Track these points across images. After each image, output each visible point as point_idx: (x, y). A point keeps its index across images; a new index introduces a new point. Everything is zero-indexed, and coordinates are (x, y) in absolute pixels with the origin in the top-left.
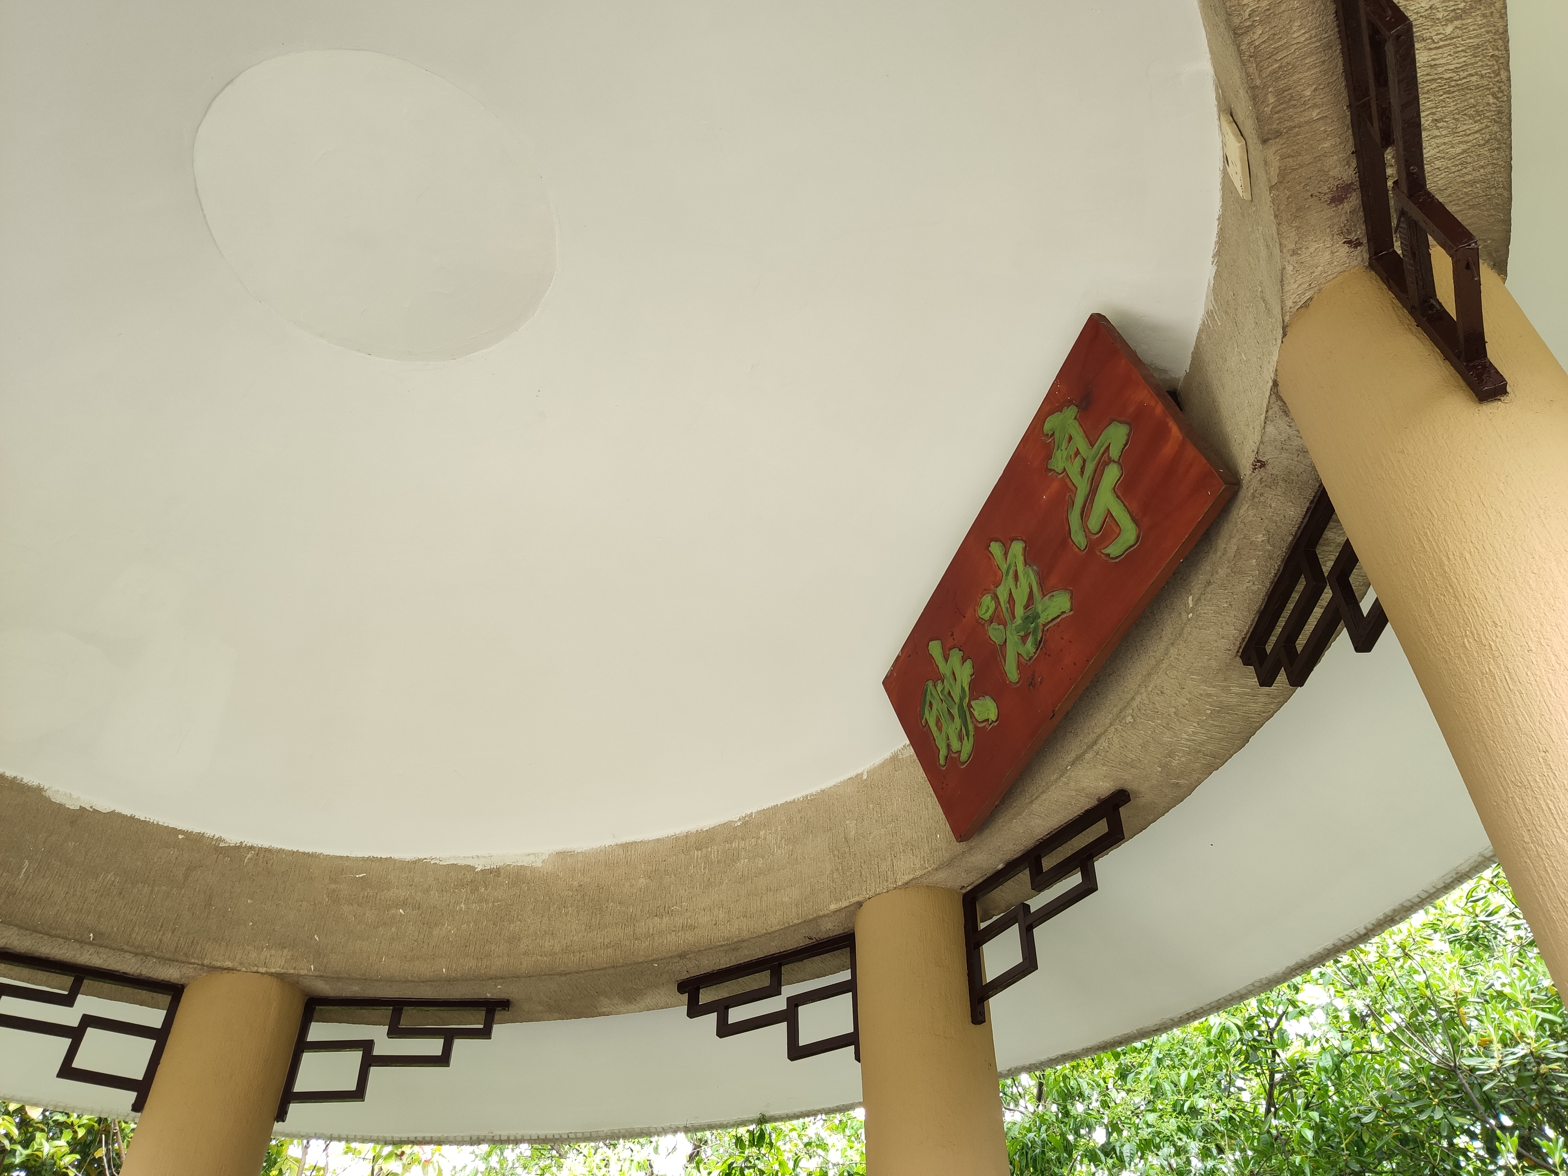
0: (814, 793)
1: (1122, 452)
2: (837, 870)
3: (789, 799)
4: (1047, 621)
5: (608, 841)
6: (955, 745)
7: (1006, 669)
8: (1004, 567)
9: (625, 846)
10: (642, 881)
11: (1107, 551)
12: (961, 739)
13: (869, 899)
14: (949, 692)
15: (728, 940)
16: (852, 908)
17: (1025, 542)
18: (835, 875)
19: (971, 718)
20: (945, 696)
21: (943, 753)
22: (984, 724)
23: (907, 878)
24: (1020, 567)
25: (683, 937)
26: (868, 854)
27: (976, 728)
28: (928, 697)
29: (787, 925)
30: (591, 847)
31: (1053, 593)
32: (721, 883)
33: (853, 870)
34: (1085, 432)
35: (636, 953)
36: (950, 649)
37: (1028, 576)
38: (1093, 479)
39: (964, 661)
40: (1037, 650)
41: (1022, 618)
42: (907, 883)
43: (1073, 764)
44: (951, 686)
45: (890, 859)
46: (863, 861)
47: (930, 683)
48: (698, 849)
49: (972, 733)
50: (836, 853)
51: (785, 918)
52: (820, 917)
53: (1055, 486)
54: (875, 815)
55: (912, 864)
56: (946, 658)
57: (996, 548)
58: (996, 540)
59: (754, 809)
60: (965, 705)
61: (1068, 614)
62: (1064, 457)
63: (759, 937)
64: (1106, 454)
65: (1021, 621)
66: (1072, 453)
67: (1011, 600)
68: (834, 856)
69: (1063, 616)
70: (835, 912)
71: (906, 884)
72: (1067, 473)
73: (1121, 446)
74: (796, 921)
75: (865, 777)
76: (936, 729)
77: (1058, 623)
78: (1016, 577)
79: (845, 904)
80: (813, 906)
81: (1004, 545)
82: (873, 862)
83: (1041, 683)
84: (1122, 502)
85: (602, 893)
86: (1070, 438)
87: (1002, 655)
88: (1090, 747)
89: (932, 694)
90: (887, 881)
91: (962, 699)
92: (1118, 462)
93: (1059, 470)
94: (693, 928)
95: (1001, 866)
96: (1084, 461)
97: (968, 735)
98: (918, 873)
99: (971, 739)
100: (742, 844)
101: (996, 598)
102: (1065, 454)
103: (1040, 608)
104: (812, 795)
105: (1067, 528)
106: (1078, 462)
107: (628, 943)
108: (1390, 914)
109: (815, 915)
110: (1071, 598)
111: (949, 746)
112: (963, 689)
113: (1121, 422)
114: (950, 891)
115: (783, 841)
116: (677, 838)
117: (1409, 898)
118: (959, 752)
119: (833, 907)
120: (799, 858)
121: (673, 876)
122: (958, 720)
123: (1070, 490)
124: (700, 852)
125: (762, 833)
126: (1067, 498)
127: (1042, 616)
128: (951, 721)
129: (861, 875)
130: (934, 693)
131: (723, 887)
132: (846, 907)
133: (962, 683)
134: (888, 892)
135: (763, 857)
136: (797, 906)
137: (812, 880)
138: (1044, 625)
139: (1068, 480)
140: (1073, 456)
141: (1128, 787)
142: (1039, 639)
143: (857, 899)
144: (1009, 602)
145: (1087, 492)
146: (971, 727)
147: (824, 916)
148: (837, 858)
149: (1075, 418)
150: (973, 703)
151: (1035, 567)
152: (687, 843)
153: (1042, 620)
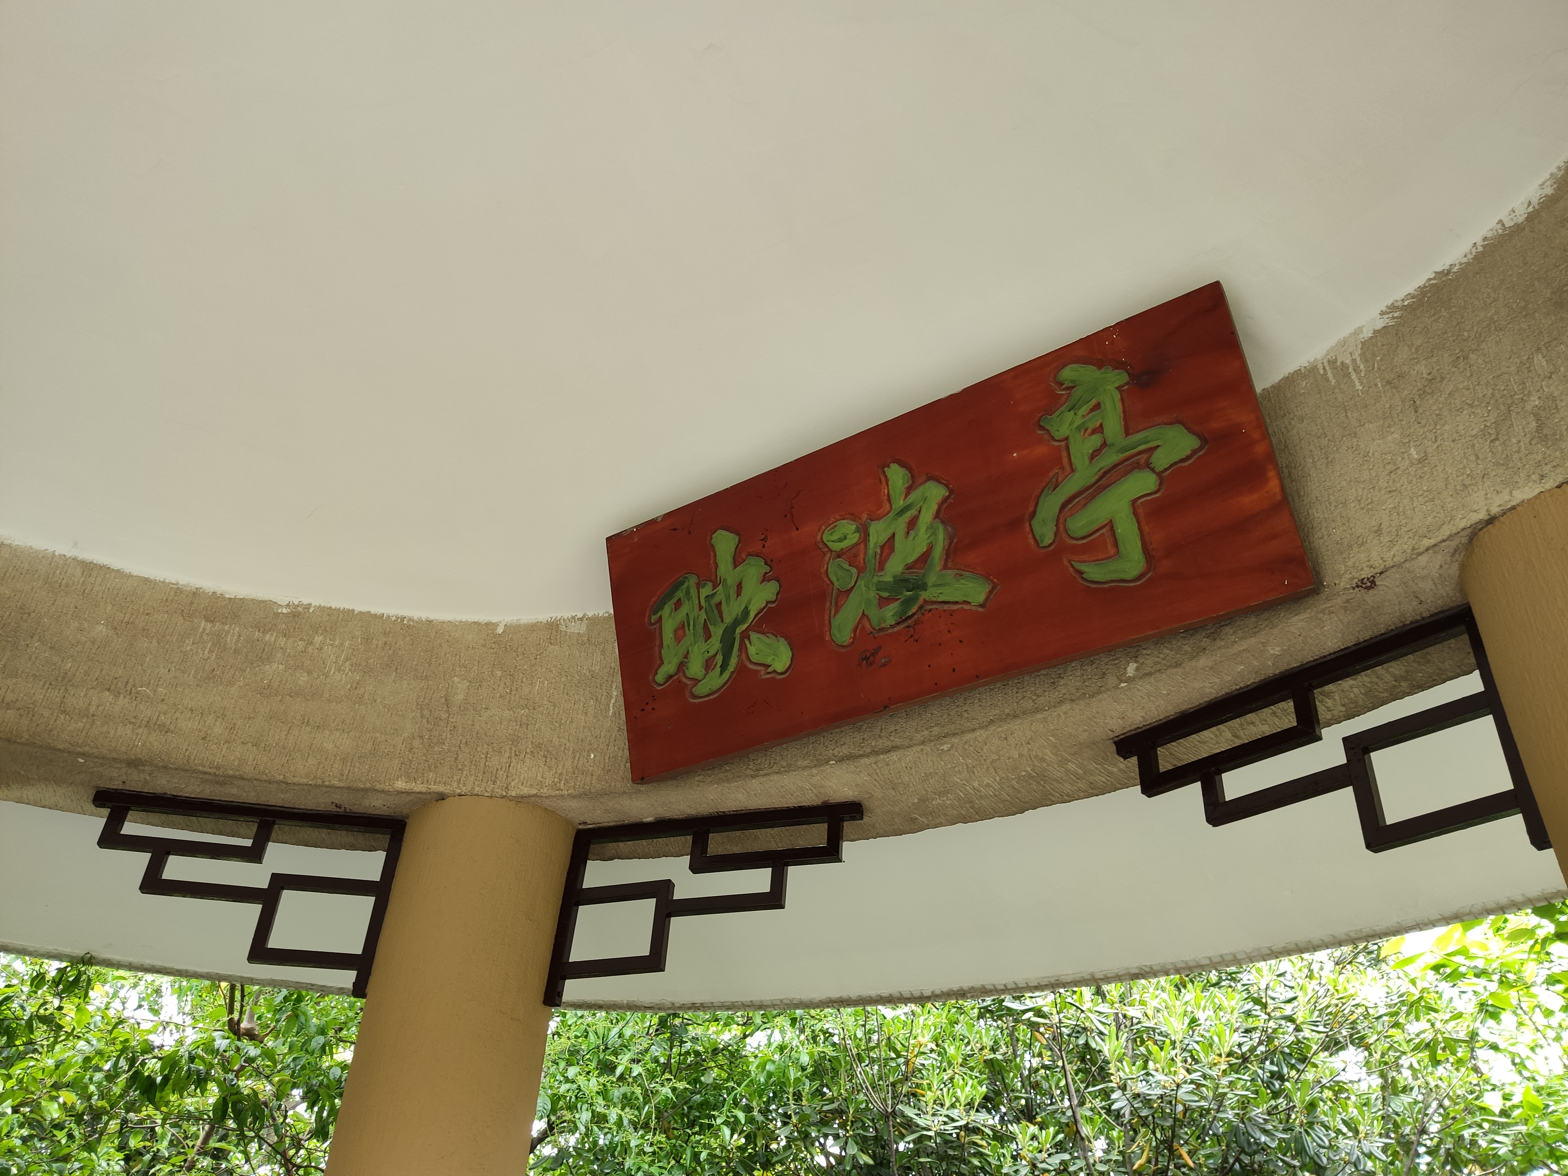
0: (415, 618)
1: (1172, 465)
2: (421, 737)
3: (376, 610)
4: (934, 599)
5: (62, 548)
6: (695, 668)
7: (835, 622)
8: (899, 503)
9: (88, 567)
10: (101, 630)
11: (1083, 567)
12: (708, 665)
13: (460, 795)
14: (720, 603)
15: (218, 768)
16: (428, 797)
17: (951, 491)
18: (416, 743)
19: (740, 650)
20: (710, 605)
21: (668, 668)
22: (759, 668)
23: (525, 791)
24: (927, 517)
25: (144, 737)
26: (474, 734)
27: (741, 669)
28: (680, 594)
29: (319, 782)
30: (29, 544)
31: (963, 573)
32: (231, 683)
33: (445, 747)
34: (1124, 412)
35: (55, 732)
36: (750, 554)
37: (934, 534)
38: (1105, 473)
39: (765, 579)
40: (898, 624)
41: (895, 577)
42: (523, 797)
43: (841, 760)
44: (728, 598)
45: (507, 755)
46: (464, 741)
47: (692, 580)
48: (207, 619)
49: (731, 668)
50: (426, 713)
51: (319, 773)
52: (375, 790)
53: (1040, 451)
54: (501, 688)
55: (539, 775)
56: (737, 561)
57: (897, 476)
58: (902, 464)
59: (315, 600)
60: (738, 631)
61: (974, 608)
62: (1075, 425)
63: (270, 782)
64: (1145, 456)
65: (891, 579)
66: (1091, 426)
67: (889, 546)
68: (422, 716)
69: (966, 607)
70: (400, 793)
71: (520, 800)
72: (1067, 443)
73: (1176, 458)
74: (335, 782)
75: (500, 630)
76: (672, 635)
77: (953, 611)
78: (912, 524)
79: (419, 787)
80: (369, 771)
81: (913, 477)
82: (479, 749)
83: (884, 665)
84: (1139, 522)
85: (26, 621)
86: (1097, 406)
87: (836, 604)
88: (875, 753)
89: (688, 592)
90: (494, 782)
91: (737, 622)
92: (1159, 475)
93: (1058, 435)
94: (165, 729)
95: (650, 819)
96: (1104, 444)
97: (724, 667)
98: (545, 791)
99: (726, 675)
100: (282, 641)
101: (864, 532)
102: (1079, 421)
103: (932, 579)
104: (411, 619)
105: (1031, 509)
106: (1095, 441)
107: (46, 713)
108: (965, 988)
109: (368, 785)
110: (990, 592)
111: (682, 666)
112: (746, 612)
113: (1190, 430)
114: (568, 822)
115: (348, 663)
116: (178, 590)
117: (995, 983)
118: (696, 681)
119: (400, 785)
120: (366, 697)
121: (154, 642)
122: (715, 644)
123: (1063, 468)
124: (209, 625)
125: (318, 639)
126: (1051, 474)
127: (930, 590)
128: (702, 639)
129: (456, 759)
130: (693, 592)
131: (233, 690)
132: (420, 793)
133: (749, 602)
134: (491, 797)
135: (309, 673)
136: (344, 761)
137: (378, 735)
138: (925, 601)
139: (1064, 454)
140: (1089, 431)
141: (866, 804)
142: (910, 613)
143: (441, 788)
144: (882, 547)
145: (1089, 484)
146: (733, 661)
147: (383, 791)
148: (425, 721)
149: (1118, 388)
150: (754, 636)
151: (950, 529)
152: (192, 603)
153: (924, 595)
